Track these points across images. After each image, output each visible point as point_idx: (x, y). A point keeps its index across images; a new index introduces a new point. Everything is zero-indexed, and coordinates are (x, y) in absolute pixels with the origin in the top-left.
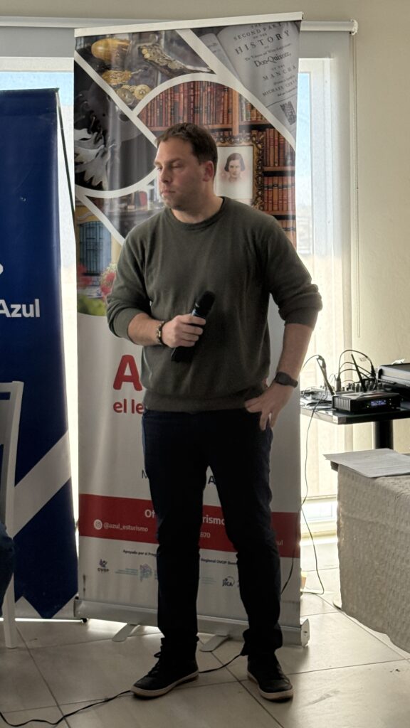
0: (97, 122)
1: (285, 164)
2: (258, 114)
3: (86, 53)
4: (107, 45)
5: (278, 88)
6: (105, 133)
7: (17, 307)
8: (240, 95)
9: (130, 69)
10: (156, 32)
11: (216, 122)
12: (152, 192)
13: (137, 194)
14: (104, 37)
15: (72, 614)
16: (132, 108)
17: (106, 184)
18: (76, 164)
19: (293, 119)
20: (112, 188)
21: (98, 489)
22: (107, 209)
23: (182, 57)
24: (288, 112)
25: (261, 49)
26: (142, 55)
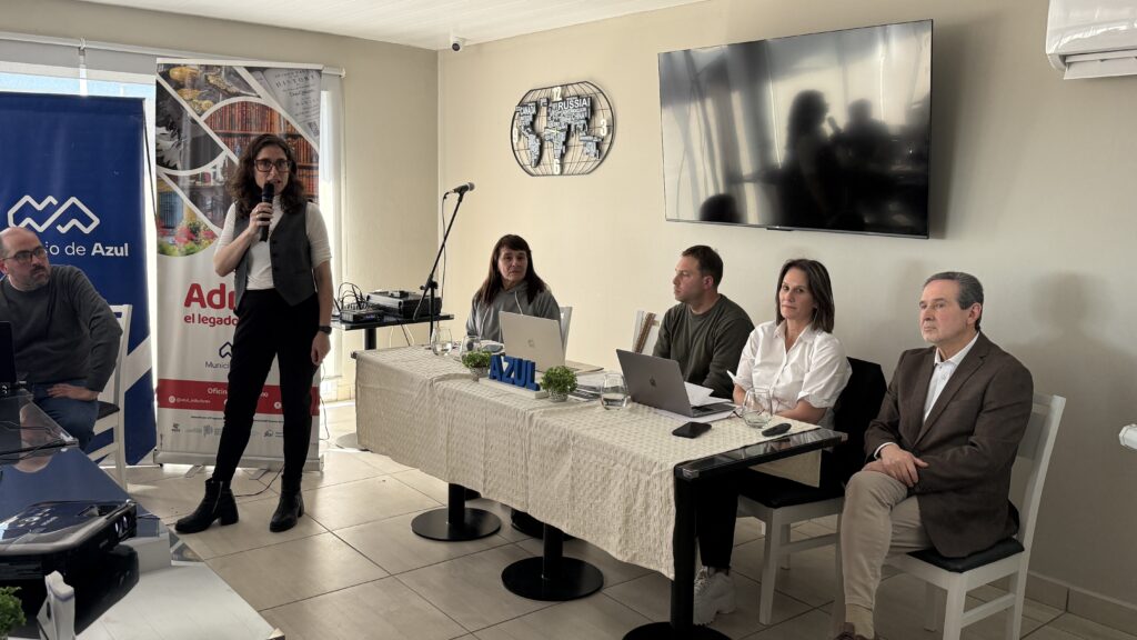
0: (173, 123)
1: (311, 162)
2: (292, 127)
3: (165, 75)
4: (181, 71)
5: (306, 111)
6: (179, 131)
7: (111, 249)
8: (280, 115)
9: (199, 89)
10: (219, 67)
11: (262, 130)
12: (215, 173)
13: (203, 174)
14: (179, 65)
15: (152, 462)
16: (200, 115)
17: (179, 166)
18: (157, 151)
19: (317, 133)
20: (184, 169)
21: (172, 375)
22: (181, 184)
23: (238, 85)
24: (313, 128)
25: (294, 85)
26: (207, 80)
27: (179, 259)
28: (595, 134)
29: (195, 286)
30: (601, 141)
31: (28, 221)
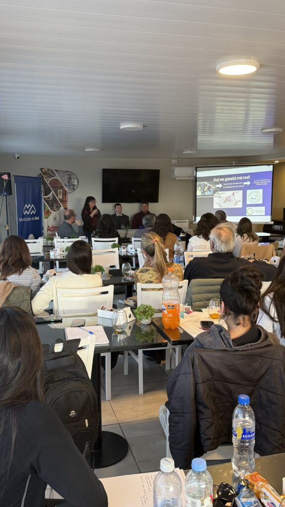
2: (62, 185)
3: (42, 171)
6: (44, 186)
7: (37, 218)
9: (47, 175)
10: (50, 169)
12: (51, 197)
16: (48, 182)
20: (46, 196)
23: (53, 174)
26: (48, 173)
27: (46, 220)
28: (73, 183)
29: (49, 226)
30: (74, 185)
31: (26, 211)
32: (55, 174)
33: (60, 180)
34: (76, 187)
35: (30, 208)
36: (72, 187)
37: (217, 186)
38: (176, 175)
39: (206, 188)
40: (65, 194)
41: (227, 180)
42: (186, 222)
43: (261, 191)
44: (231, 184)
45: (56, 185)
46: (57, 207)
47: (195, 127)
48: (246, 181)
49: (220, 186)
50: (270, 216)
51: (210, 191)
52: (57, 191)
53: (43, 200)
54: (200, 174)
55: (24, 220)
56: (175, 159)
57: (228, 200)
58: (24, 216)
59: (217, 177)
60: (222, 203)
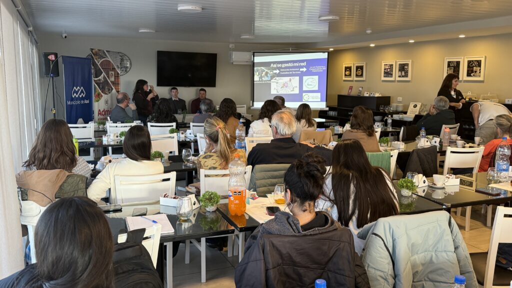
3: (92, 51)
9: (98, 56)
10: (101, 50)
16: (98, 63)
26: (99, 54)
27: (96, 103)
28: (125, 65)
29: (99, 110)
30: (127, 67)
31: (75, 94)
32: (106, 55)
33: (112, 62)
34: (128, 70)
35: (79, 90)
36: (124, 70)
37: (275, 72)
38: (234, 60)
39: (264, 73)
40: (117, 76)
41: (283, 66)
42: (244, 107)
43: (316, 77)
44: (288, 70)
45: (108, 67)
46: (109, 90)
47: (252, 11)
48: (302, 67)
49: (277, 71)
50: (325, 103)
51: (267, 76)
52: (109, 73)
53: (93, 83)
54: (258, 59)
55: (73, 103)
56: (233, 43)
57: (285, 85)
58: (72, 99)
59: (274, 63)
60: (279, 88)
